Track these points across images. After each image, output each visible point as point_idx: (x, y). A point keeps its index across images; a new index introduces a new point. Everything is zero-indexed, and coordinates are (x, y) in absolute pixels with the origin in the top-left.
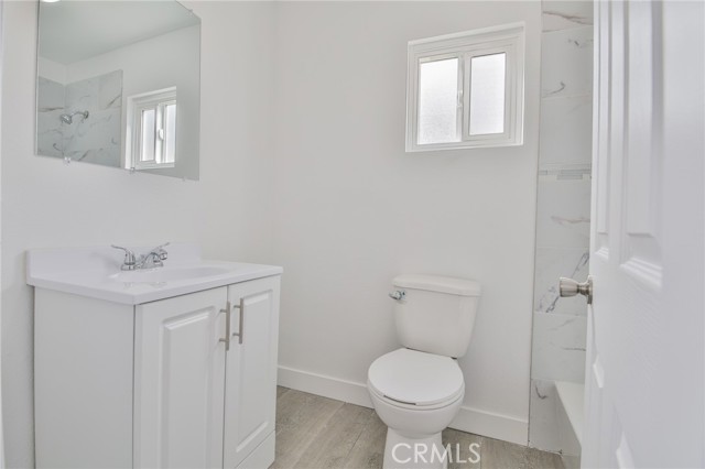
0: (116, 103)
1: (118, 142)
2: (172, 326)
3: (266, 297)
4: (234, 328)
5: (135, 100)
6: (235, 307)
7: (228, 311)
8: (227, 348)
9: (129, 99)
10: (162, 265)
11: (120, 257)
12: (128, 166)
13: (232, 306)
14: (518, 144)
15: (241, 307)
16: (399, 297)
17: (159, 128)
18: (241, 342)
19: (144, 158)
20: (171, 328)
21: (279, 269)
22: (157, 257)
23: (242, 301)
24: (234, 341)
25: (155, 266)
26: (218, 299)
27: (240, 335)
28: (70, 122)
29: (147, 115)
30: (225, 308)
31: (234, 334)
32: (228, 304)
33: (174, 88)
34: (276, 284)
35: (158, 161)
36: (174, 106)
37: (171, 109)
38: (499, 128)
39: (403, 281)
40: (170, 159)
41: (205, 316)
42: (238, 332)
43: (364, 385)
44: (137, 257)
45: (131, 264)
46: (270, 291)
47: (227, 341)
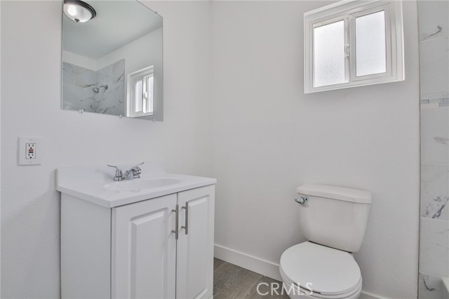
0: (121, 79)
1: (122, 102)
2: (137, 222)
3: (205, 200)
4: (182, 223)
5: (131, 76)
6: (183, 208)
7: (176, 211)
8: (177, 238)
9: (129, 75)
10: (139, 177)
11: (113, 172)
12: (128, 115)
13: (180, 208)
14: (399, 80)
15: (186, 208)
16: (303, 202)
17: (144, 91)
18: (186, 233)
19: (137, 110)
20: (137, 224)
21: (214, 180)
22: (135, 172)
23: (187, 203)
24: (182, 233)
25: (135, 178)
26: (171, 203)
27: (186, 228)
28: (98, 92)
29: (138, 84)
30: (175, 209)
31: (182, 227)
32: (177, 207)
33: (152, 66)
34: (211, 191)
35: (144, 111)
36: (153, 78)
37: (151, 80)
38: (382, 69)
39: (306, 189)
40: (151, 110)
41: (161, 214)
42: (184, 225)
43: (276, 264)
44: (124, 172)
45: (120, 177)
46: (208, 196)
47: (176, 232)
